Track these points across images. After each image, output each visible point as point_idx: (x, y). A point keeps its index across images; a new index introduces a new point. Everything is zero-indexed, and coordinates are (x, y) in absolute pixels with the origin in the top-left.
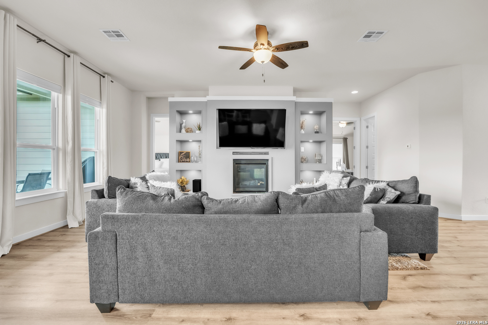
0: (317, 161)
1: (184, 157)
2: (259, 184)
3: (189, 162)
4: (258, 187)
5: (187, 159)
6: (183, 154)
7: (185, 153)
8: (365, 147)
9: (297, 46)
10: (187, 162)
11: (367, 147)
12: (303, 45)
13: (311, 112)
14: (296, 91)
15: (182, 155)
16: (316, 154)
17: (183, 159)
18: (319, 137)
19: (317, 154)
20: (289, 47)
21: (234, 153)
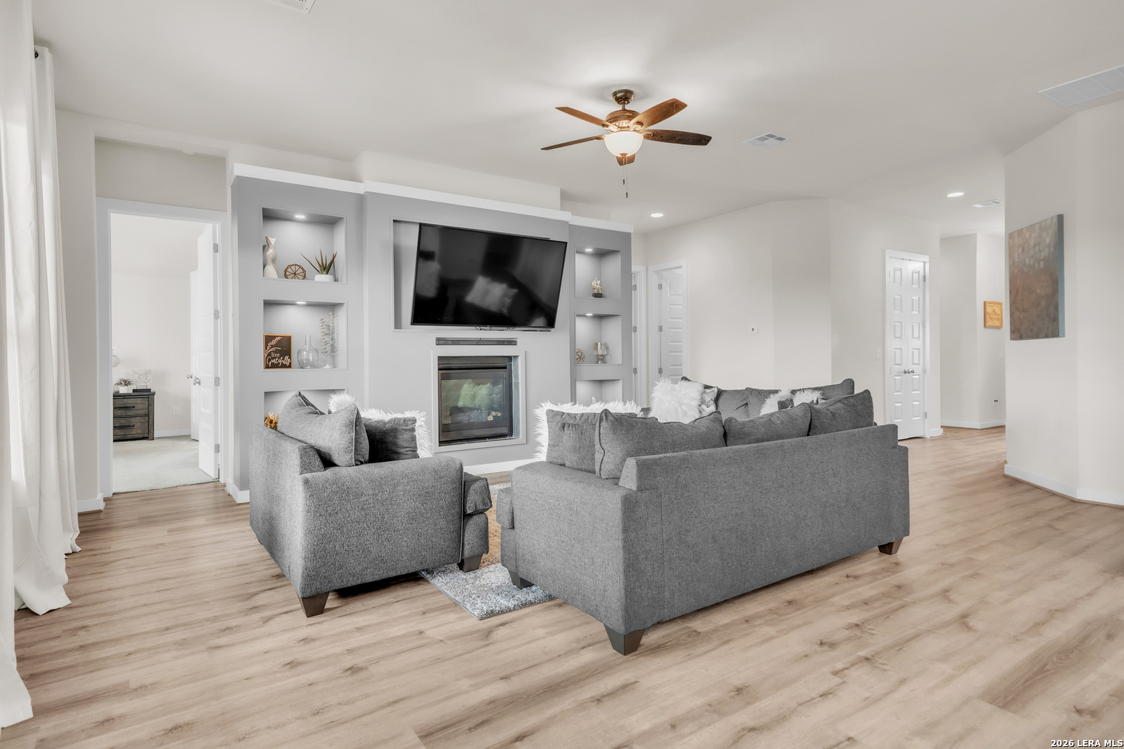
0: (599, 359)
1: (276, 352)
2: (490, 418)
3: (290, 366)
4: (488, 425)
5: (283, 359)
6: (273, 342)
7: (279, 338)
8: (657, 329)
9: (689, 140)
10: (284, 366)
11: (661, 329)
12: (700, 140)
13: (589, 250)
14: (567, 198)
15: (272, 346)
16: (597, 344)
17: (273, 358)
18: (602, 307)
19: (599, 344)
20: (675, 138)
21: (441, 341)
